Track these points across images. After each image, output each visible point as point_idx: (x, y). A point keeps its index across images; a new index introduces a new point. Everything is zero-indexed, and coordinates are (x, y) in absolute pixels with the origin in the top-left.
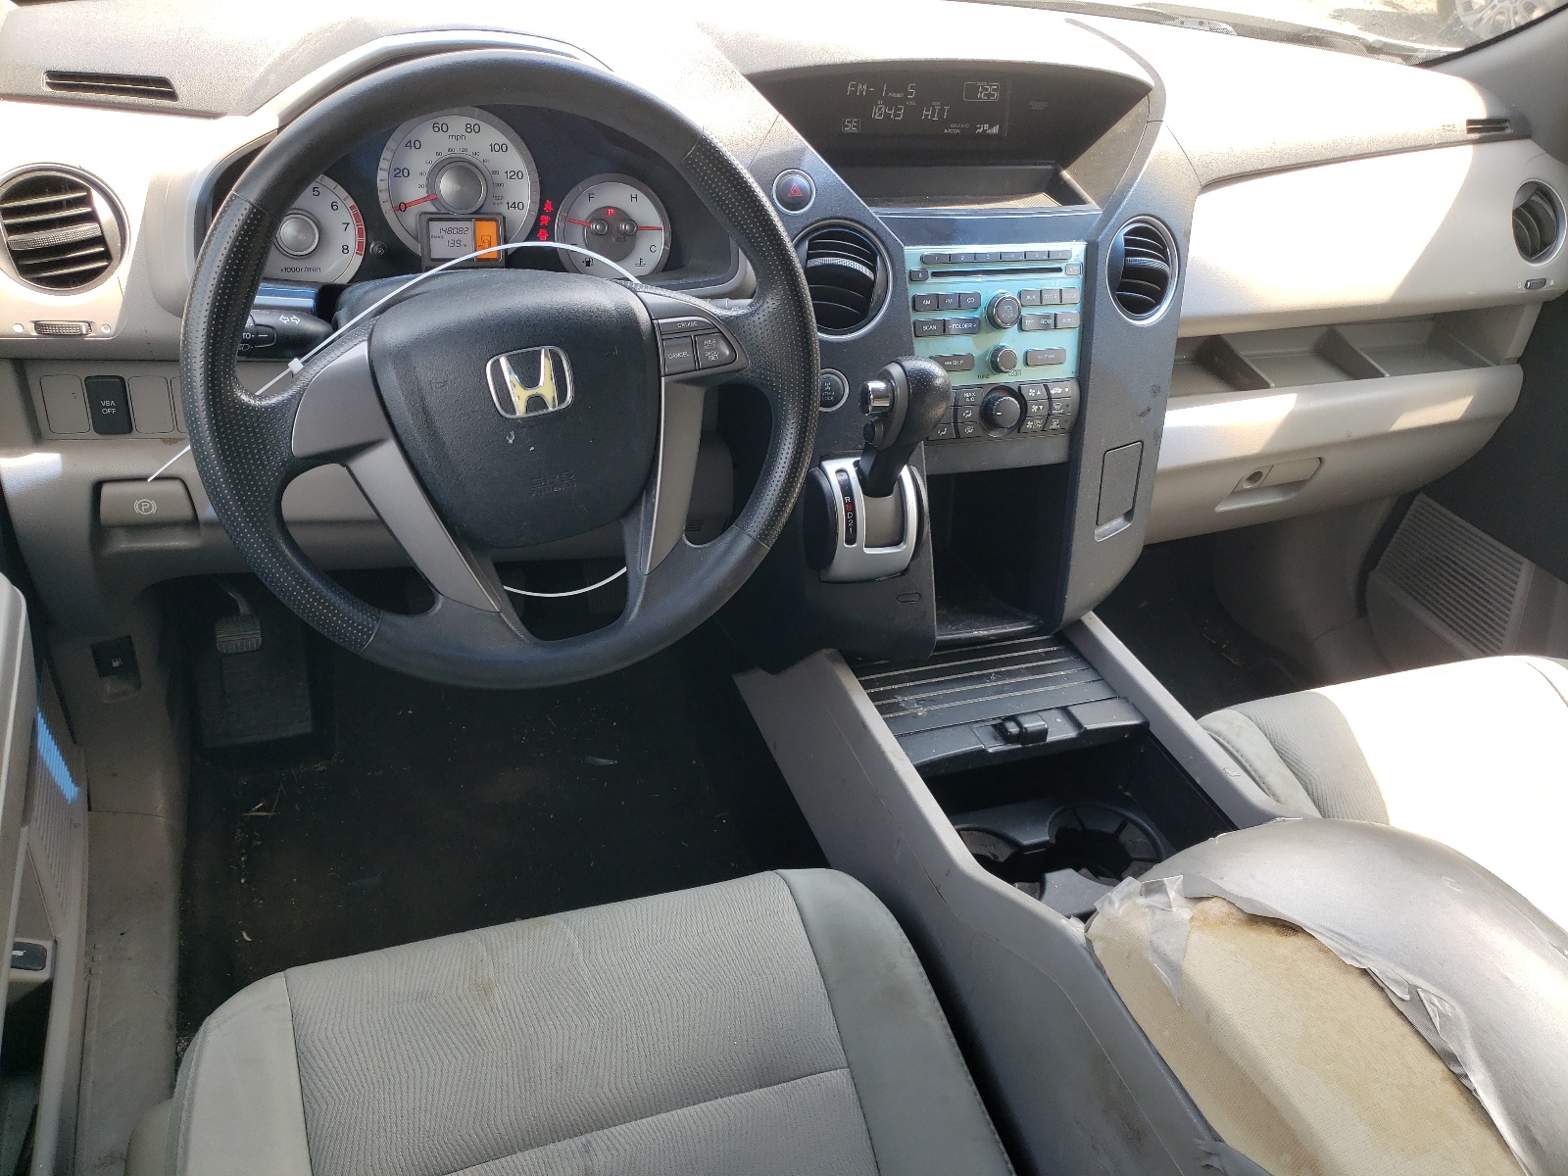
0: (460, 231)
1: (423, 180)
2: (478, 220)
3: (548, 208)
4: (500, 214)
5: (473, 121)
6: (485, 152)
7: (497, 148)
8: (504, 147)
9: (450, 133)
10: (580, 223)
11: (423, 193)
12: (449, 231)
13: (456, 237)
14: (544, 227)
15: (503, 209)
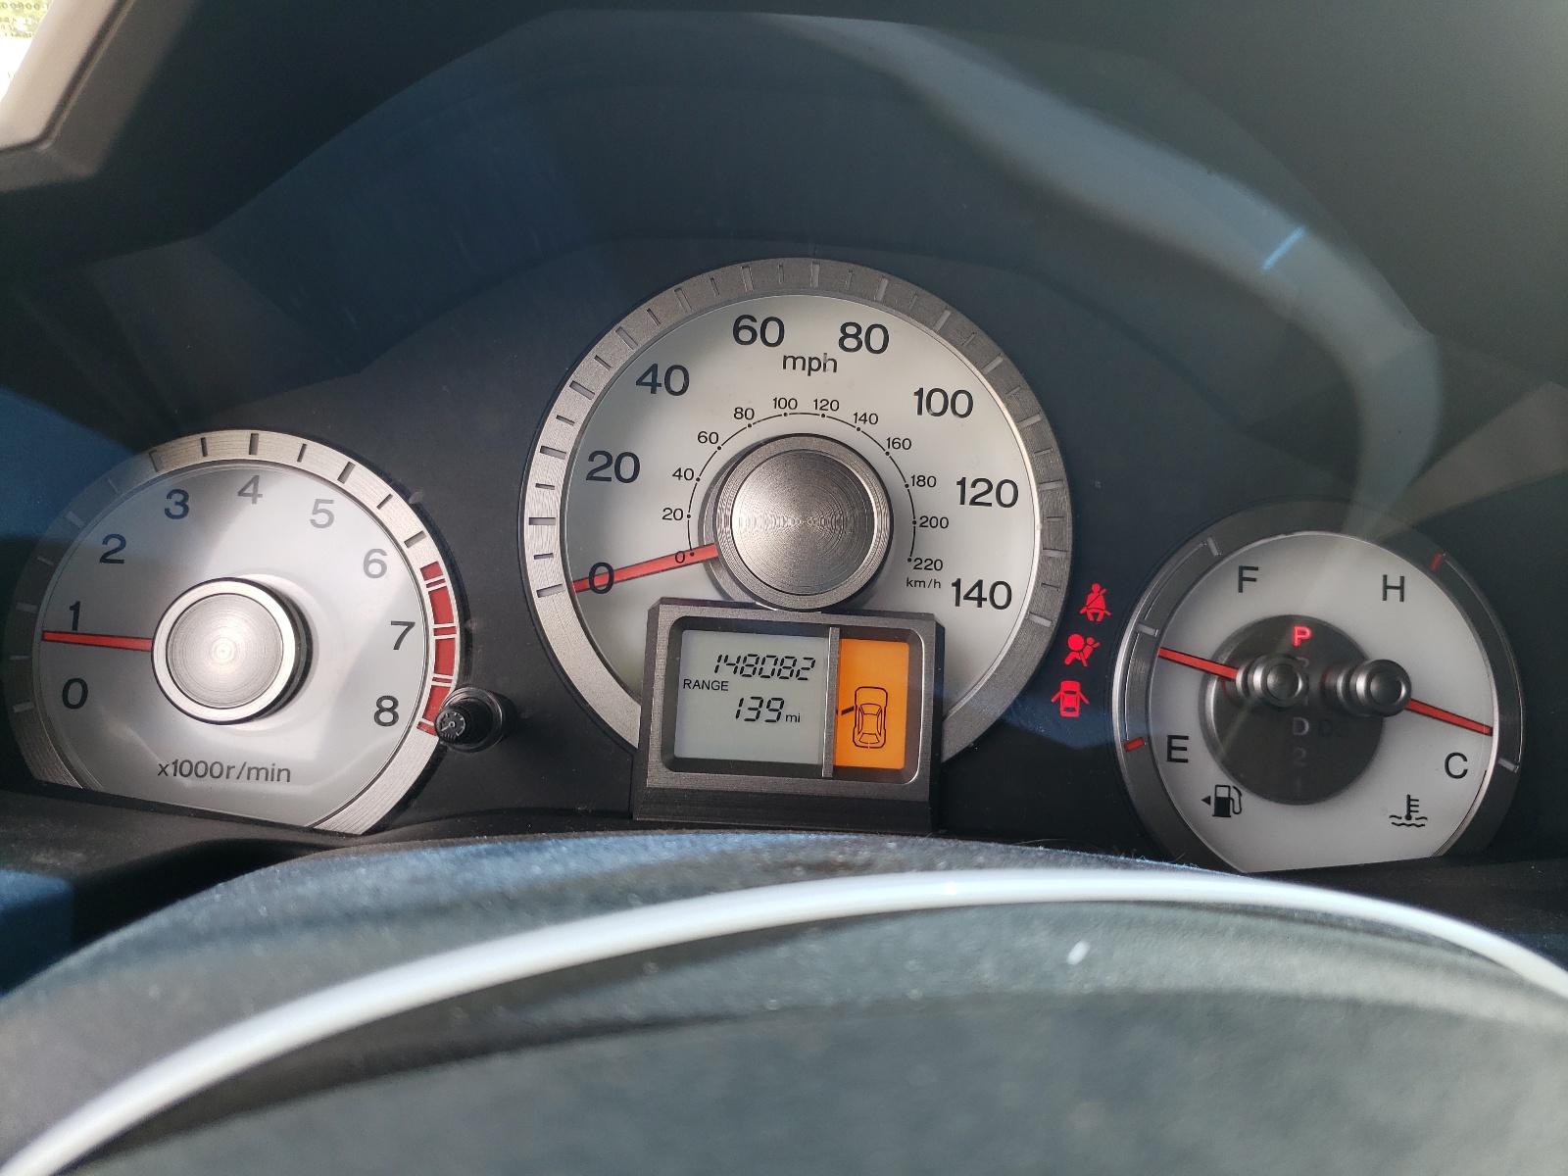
0: (786, 668)
1: (682, 495)
2: (846, 633)
3: (1096, 603)
4: (929, 617)
5: (865, 315)
6: (898, 414)
7: (937, 401)
8: (962, 403)
9: (787, 347)
10: (1190, 662)
11: (677, 537)
12: (751, 667)
13: (769, 688)
14: (1075, 672)
15: (938, 603)
